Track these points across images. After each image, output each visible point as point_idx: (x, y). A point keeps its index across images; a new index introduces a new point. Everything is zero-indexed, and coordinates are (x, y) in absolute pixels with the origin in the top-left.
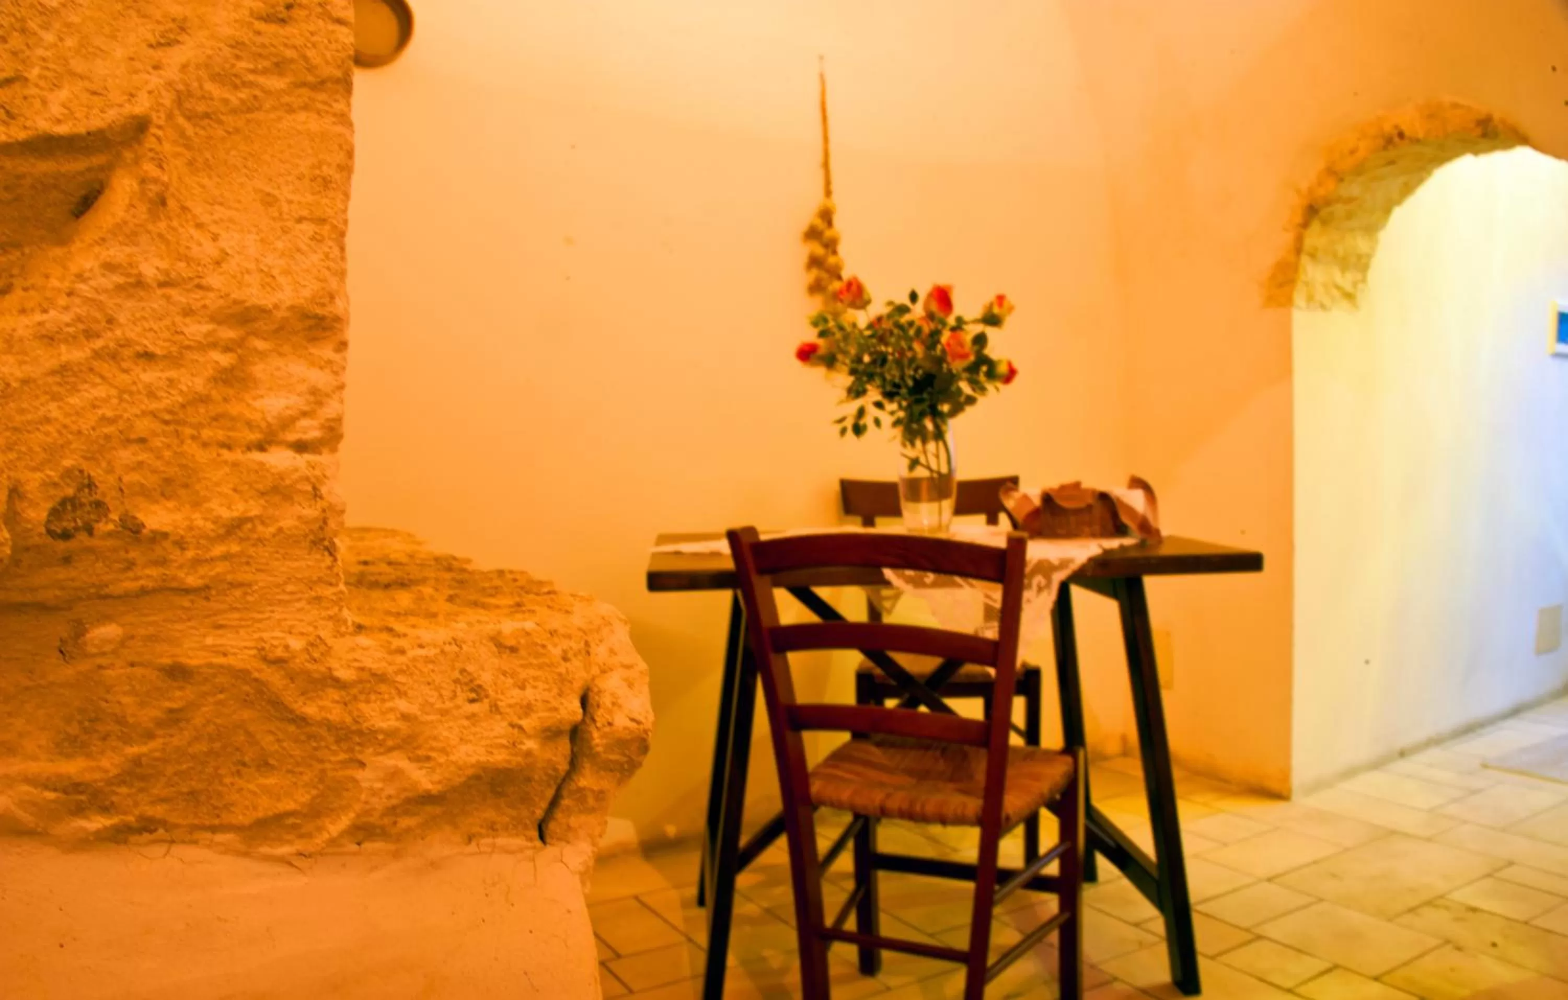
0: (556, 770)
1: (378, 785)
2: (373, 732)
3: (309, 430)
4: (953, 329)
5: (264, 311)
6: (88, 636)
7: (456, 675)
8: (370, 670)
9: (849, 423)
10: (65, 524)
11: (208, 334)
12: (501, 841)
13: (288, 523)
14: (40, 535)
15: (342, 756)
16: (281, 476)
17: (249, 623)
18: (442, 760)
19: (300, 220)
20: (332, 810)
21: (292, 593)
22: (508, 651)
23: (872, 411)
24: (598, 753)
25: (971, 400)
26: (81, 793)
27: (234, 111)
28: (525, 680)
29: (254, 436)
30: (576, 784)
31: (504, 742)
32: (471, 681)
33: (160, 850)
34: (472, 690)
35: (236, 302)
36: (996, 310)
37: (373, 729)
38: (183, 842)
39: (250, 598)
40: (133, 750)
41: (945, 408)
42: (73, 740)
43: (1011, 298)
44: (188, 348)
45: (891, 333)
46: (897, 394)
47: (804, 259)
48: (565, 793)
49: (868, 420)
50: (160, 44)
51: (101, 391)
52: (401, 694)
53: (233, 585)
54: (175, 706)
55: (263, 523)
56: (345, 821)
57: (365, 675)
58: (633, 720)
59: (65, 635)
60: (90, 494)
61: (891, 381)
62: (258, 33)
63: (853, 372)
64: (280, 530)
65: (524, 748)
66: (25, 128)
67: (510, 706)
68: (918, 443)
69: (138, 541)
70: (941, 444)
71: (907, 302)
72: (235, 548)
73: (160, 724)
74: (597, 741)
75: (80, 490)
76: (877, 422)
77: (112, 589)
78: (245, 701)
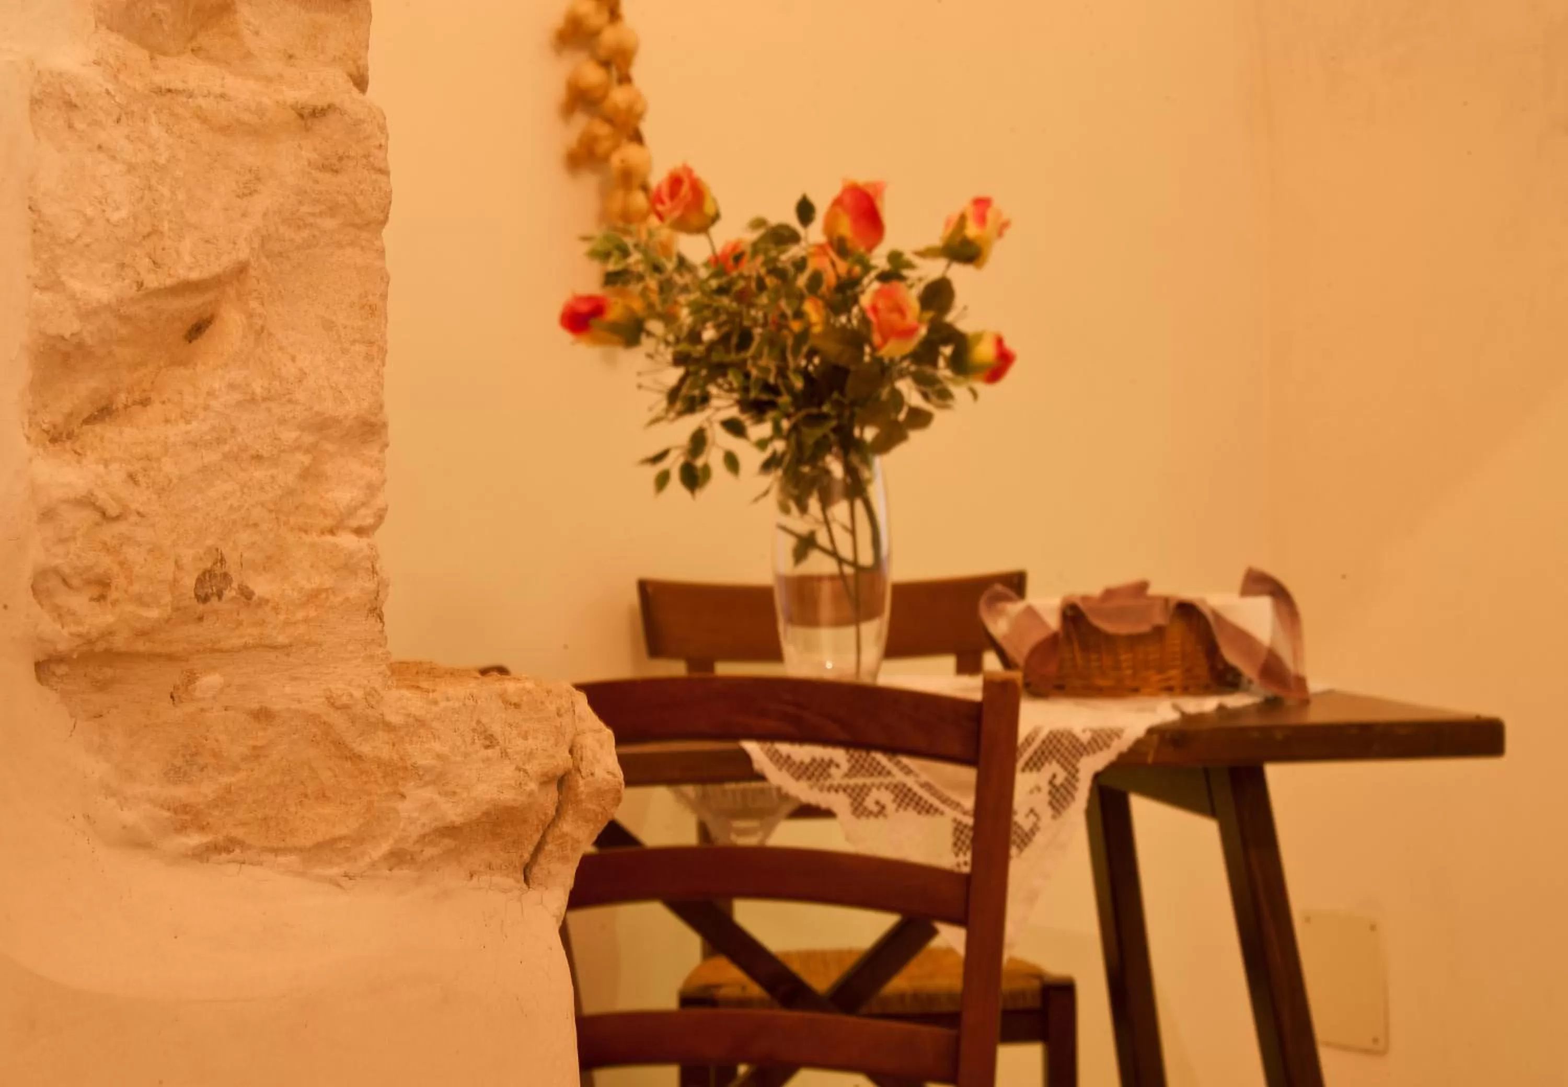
0: (546, 814)
1: (416, 814)
2: (415, 767)
3: (365, 518)
4: (884, 277)
5: (337, 421)
6: (198, 683)
7: (474, 724)
8: (414, 716)
9: (674, 463)
10: (206, 590)
11: (297, 439)
12: (498, 879)
13: (353, 593)
14: (190, 598)
15: (387, 789)
16: (351, 555)
17: (318, 676)
18: (465, 795)
19: (354, 342)
20: (374, 837)
21: (351, 652)
22: (513, 707)
23: (722, 440)
24: (581, 801)
25: (920, 419)
26: (187, 813)
27: (298, 248)
28: (526, 732)
29: (329, 522)
30: (560, 831)
31: (513, 782)
32: (485, 731)
33: (234, 868)
34: (486, 738)
35: (317, 414)
36: (972, 230)
37: (415, 766)
38: (252, 864)
39: (321, 656)
40: (225, 779)
41: (869, 434)
42: (177, 770)
43: (1002, 206)
44: (284, 451)
45: (761, 286)
46: (773, 405)
47: (557, 92)
48: (549, 839)
49: (713, 458)
50: (244, 195)
51: (228, 487)
52: (435, 737)
53: (308, 644)
54: (259, 743)
55: (334, 592)
56: (385, 847)
57: (411, 720)
58: (608, 772)
59: (178, 682)
60: (221, 567)
61: (757, 379)
62: (317, 182)
63: (679, 360)
64: (347, 599)
65: (528, 789)
66: (170, 275)
67: (517, 753)
68: (814, 504)
69: (248, 605)
70: (859, 505)
71: (793, 221)
72: (313, 614)
73: (244, 759)
74: (582, 789)
75: (215, 564)
76: (732, 462)
77: (224, 645)
78: (313, 741)
